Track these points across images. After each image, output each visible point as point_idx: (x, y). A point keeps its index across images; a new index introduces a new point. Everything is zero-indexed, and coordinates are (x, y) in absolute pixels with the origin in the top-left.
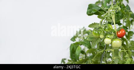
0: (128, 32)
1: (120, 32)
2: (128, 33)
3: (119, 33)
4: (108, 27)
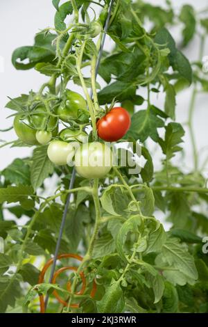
0: (166, 128)
1: (110, 119)
3: (104, 124)
4: (67, 104)
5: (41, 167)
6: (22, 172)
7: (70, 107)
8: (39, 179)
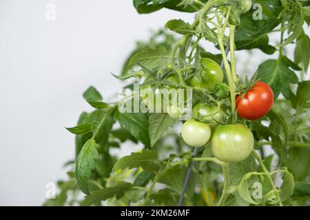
0: (299, 84)
1: (252, 97)
2: (296, 85)
3: (245, 102)
4: (202, 75)
5: (161, 120)
6: (139, 121)
7: (206, 79)
8: (157, 132)
